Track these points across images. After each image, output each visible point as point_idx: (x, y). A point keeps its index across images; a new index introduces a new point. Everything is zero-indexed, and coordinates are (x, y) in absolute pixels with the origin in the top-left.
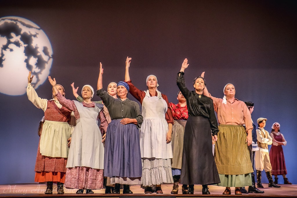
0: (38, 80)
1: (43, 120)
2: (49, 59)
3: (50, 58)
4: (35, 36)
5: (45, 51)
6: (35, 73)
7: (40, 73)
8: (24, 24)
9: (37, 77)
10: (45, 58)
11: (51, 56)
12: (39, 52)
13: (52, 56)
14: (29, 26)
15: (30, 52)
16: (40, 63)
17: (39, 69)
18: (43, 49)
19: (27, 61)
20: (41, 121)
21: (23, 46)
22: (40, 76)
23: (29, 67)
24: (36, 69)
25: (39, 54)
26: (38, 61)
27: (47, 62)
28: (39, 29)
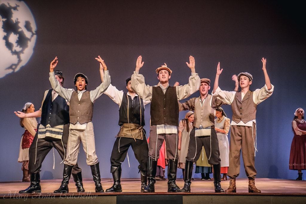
0: (20, 61)
1: (26, 108)
2: (32, 36)
3: (33, 34)
4: (15, 8)
5: (27, 26)
6: (16, 53)
7: (22, 52)
9: (19, 57)
10: (28, 34)
11: (34, 32)
12: (21, 28)
13: (36, 32)
15: (9, 27)
16: (22, 41)
17: (20, 47)
18: (24, 24)
19: (6, 38)
20: (23, 109)
21: (1, 20)
22: (22, 56)
23: (9, 45)
24: (16, 48)
25: (20, 30)
26: (19, 38)
27: (30, 40)
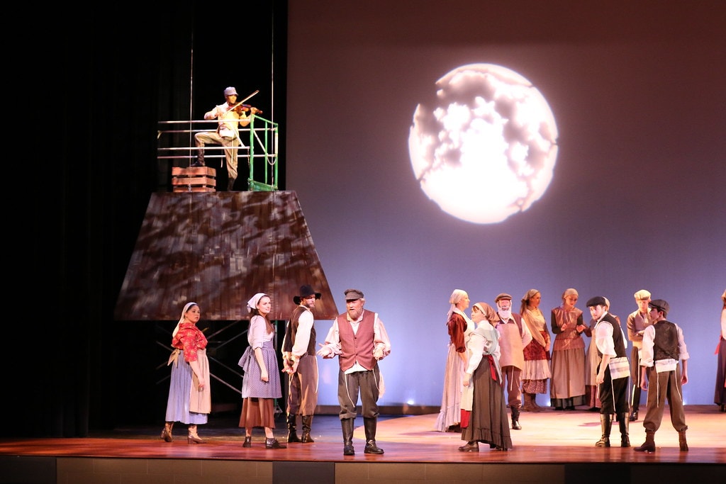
0: (530, 191)
2: (551, 148)
3: (552, 144)
4: (522, 101)
5: (543, 131)
6: (524, 178)
7: (534, 176)
8: (499, 78)
9: (529, 185)
10: (543, 145)
11: (555, 142)
12: (531, 135)
13: (557, 140)
14: (511, 82)
15: (513, 133)
16: (533, 156)
17: (531, 168)
18: (537, 127)
19: (507, 153)
21: (500, 122)
22: (534, 183)
23: (512, 164)
24: (525, 169)
25: (530, 138)
26: (529, 152)
27: (546, 154)
28: (530, 87)
